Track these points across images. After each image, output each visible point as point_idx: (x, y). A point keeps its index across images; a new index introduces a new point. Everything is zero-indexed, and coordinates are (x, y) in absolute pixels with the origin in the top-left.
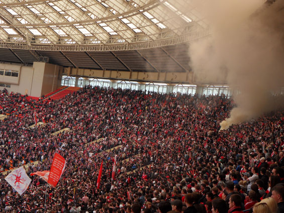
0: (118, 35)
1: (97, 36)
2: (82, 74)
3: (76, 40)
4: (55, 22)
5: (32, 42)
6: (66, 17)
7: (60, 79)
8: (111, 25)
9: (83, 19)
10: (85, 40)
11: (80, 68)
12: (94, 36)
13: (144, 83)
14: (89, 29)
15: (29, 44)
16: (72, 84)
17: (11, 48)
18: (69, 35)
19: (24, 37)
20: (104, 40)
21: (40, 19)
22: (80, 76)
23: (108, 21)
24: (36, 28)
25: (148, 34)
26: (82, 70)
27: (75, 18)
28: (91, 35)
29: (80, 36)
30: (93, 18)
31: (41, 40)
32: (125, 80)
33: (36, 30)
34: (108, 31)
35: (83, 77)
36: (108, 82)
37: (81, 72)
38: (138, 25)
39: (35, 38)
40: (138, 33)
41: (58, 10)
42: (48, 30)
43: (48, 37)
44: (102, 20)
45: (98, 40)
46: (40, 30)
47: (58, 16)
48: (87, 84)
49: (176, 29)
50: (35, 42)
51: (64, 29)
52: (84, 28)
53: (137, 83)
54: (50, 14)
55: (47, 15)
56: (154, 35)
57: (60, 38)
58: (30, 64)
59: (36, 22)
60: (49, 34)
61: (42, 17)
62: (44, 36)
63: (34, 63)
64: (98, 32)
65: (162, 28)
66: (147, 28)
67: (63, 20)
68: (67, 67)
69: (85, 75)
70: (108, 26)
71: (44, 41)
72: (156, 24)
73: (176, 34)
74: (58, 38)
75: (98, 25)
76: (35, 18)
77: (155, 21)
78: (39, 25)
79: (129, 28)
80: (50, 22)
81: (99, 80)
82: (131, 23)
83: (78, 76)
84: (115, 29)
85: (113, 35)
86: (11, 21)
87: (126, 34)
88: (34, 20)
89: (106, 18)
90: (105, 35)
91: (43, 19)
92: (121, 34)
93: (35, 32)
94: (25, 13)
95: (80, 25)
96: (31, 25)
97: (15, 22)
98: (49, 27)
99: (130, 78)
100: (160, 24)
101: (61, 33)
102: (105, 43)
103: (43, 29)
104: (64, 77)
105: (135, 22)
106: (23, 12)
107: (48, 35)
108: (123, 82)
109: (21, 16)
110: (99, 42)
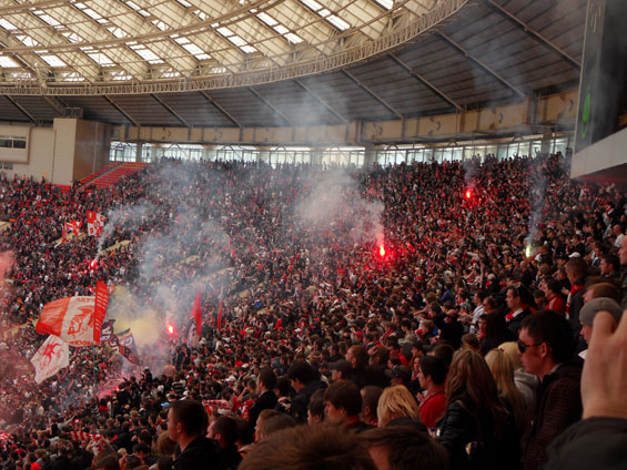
0: (213, 59)
1: (172, 63)
2: (148, 138)
3: (133, 72)
4: (90, 40)
5: (48, 81)
6: (111, 29)
7: (107, 149)
8: (197, 41)
9: (143, 32)
10: (149, 71)
11: (143, 125)
12: (166, 63)
13: (267, 148)
14: (156, 51)
15: (44, 85)
16: (130, 156)
17: (8, 94)
18: (118, 64)
19: (32, 72)
20: (186, 70)
21: (60, 36)
22: (144, 142)
23: (192, 34)
24: (54, 54)
25: (270, 54)
26: (148, 129)
27: (128, 30)
28: (162, 62)
29: (140, 64)
30: (163, 29)
31: (65, 75)
32: (230, 145)
33: (54, 57)
34: (193, 53)
35: (150, 142)
36: (198, 150)
37: (145, 133)
38: (249, 39)
39: (53, 72)
40: (250, 53)
41: (95, 16)
42: (78, 56)
43: (79, 70)
44: (181, 31)
45: (175, 70)
46: (63, 57)
47: (95, 28)
48: (160, 154)
49: (321, 43)
50: (53, 81)
51: (108, 53)
52: (147, 48)
53: (253, 148)
54: (80, 25)
55: (73, 28)
56: (280, 56)
57: (102, 71)
58: (48, 123)
59: (54, 42)
60: (80, 63)
61: (64, 31)
62: (70, 68)
63: (55, 120)
64: (174, 55)
65: (295, 42)
66: (267, 43)
67: (105, 36)
68: (119, 125)
69: (154, 138)
70: (192, 42)
71: (72, 78)
72: (282, 36)
73: (322, 53)
74: (97, 71)
75: (172, 42)
76: (50, 34)
77: (281, 30)
78: (59, 47)
79: (232, 46)
80: (81, 39)
81: (181, 146)
82: (236, 35)
83: (140, 142)
84: (206, 48)
85: (202, 60)
86: (5, 41)
87: (227, 56)
88: (48, 38)
89: (187, 29)
90: (188, 60)
91: (66, 35)
92: (218, 57)
93: (54, 61)
94: (31, 26)
95: (139, 43)
96: (43, 47)
97: (13, 44)
98: (78, 51)
99: (241, 140)
100: (291, 34)
101: (102, 60)
102: (188, 75)
103: (68, 54)
104: (114, 144)
105: (243, 34)
106: (27, 23)
107: (77, 66)
108: (228, 148)
109: (23, 31)
110: (177, 74)
